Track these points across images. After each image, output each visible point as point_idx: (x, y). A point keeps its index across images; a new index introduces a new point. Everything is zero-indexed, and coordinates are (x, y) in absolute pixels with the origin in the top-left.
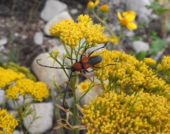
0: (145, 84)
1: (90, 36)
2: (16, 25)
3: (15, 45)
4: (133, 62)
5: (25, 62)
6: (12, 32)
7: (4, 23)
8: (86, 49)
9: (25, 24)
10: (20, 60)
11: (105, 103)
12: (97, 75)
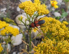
0: (65, 35)
1: (40, 10)
2: (10, 3)
3: (9, 11)
4: (59, 24)
5: (13, 18)
6: (8, 6)
7: (5, 2)
8: (37, 16)
9: (13, 3)
10: (11, 17)
11: (46, 46)
12: (42, 30)
